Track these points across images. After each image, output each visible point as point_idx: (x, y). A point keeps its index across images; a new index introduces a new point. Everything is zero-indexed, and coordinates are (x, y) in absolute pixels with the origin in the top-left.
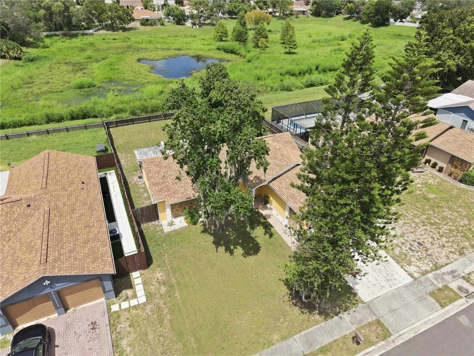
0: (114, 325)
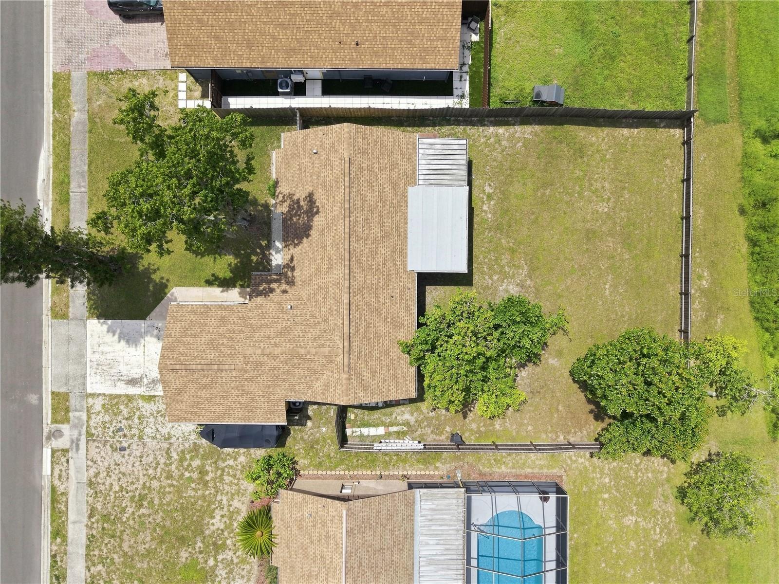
0: (165, 74)
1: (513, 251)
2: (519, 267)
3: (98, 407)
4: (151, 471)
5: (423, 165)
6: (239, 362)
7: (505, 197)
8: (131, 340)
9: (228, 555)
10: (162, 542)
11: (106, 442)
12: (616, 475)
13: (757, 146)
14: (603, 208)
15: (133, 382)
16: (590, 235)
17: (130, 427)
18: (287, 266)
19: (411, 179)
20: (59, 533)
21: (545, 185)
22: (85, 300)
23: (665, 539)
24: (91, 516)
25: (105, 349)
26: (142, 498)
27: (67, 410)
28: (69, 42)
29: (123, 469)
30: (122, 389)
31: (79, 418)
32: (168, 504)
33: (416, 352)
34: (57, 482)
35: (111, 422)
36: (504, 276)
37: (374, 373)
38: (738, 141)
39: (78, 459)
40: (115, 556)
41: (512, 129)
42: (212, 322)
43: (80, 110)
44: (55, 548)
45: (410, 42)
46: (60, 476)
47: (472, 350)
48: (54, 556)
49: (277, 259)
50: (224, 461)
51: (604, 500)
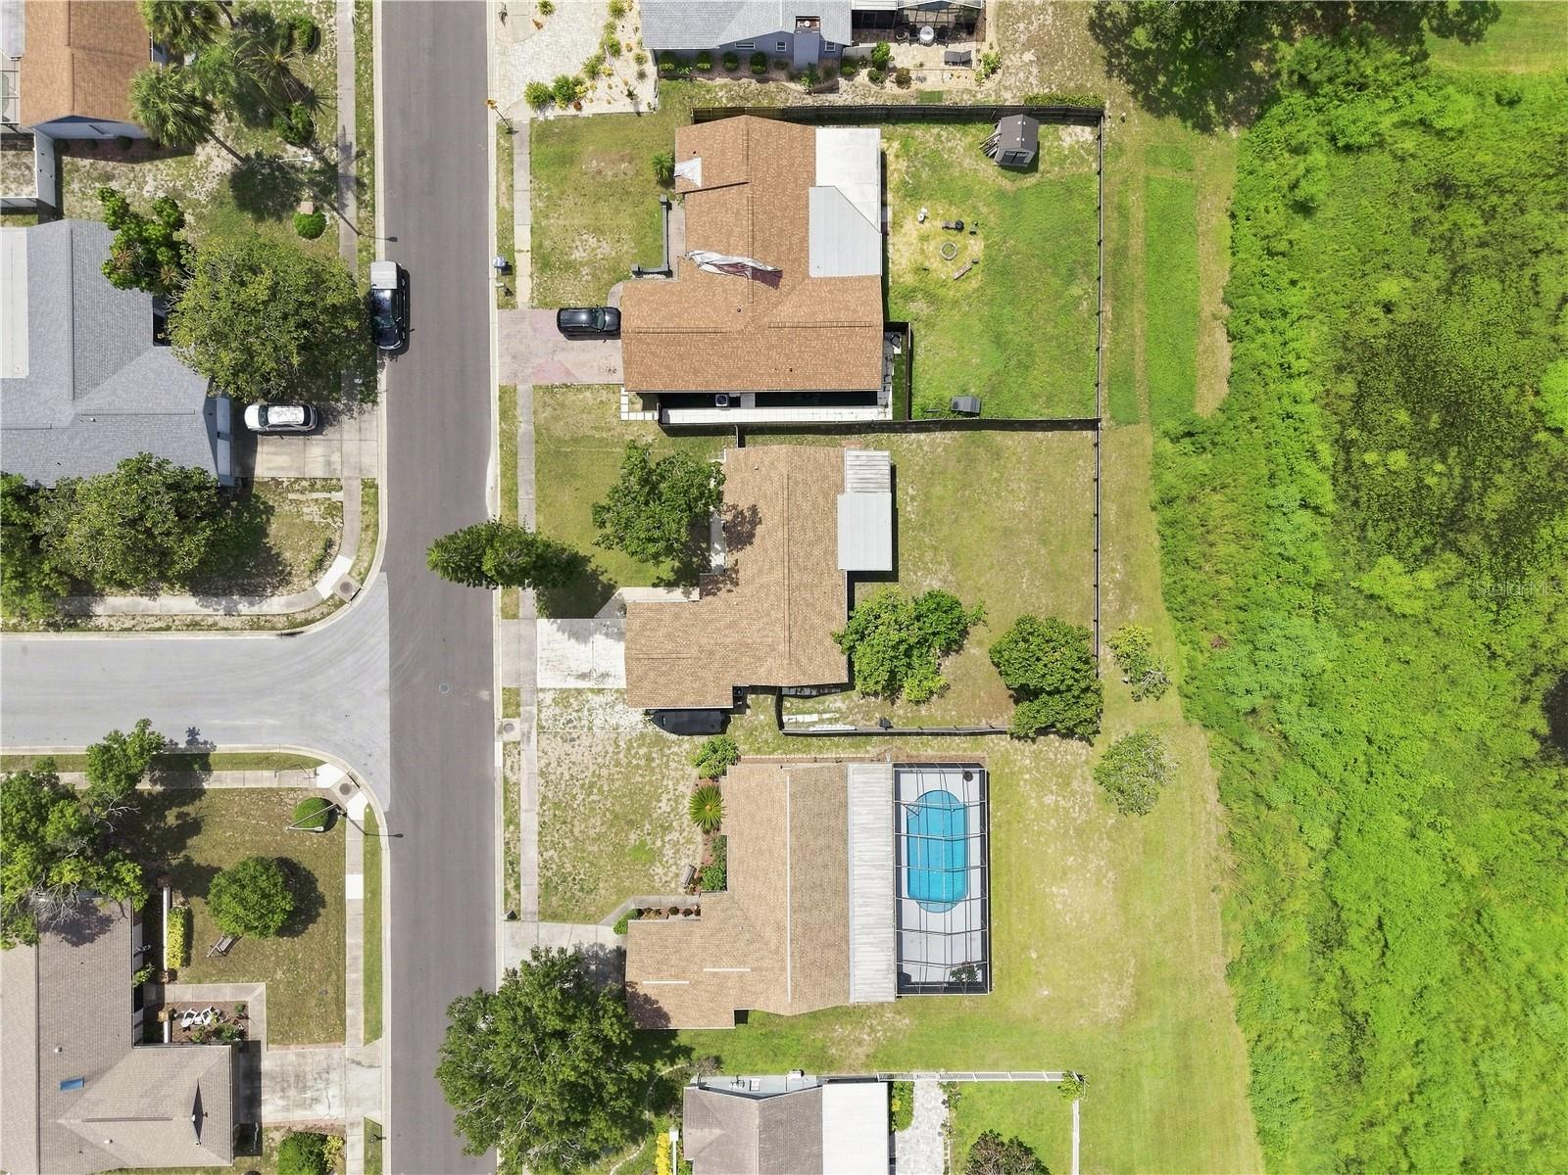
0: (607, 388)
1: (935, 548)
2: (940, 563)
3: (548, 701)
4: (600, 760)
5: (850, 475)
6: (695, 651)
7: (927, 497)
8: (581, 637)
9: (675, 835)
10: (612, 825)
11: (557, 733)
12: (1036, 756)
13: (1167, 446)
14: (1020, 507)
15: (583, 676)
16: (1008, 532)
17: (580, 719)
18: (732, 569)
19: (840, 488)
20: (512, 821)
21: (964, 487)
22: (534, 601)
23: (1084, 817)
24: (542, 804)
25: (556, 646)
26: (592, 785)
27: (518, 705)
28: (514, 357)
29: (573, 759)
30: (573, 684)
31: (530, 712)
32: (617, 790)
33: (847, 644)
34: (509, 774)
35: (561, 715)
36: (928, 571)
37: (810, 660)
38: (1149, 440)
39: (530, 751)
40: (567, 841)
41: (933, 435)
42: (667, 617)
43: (527, 422)
44: (508, 835)
45: (837, 368)
46: (512, 768)
47: (895, 637)
48: (507, 843)
49: (717, 560)
50: (670, 748)
51: (1026, 781)
